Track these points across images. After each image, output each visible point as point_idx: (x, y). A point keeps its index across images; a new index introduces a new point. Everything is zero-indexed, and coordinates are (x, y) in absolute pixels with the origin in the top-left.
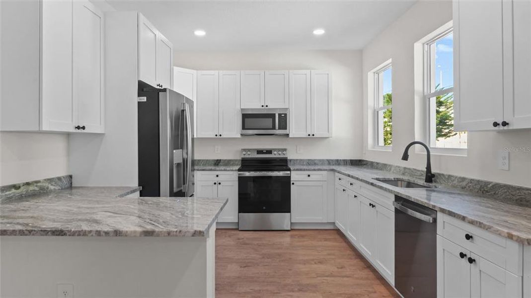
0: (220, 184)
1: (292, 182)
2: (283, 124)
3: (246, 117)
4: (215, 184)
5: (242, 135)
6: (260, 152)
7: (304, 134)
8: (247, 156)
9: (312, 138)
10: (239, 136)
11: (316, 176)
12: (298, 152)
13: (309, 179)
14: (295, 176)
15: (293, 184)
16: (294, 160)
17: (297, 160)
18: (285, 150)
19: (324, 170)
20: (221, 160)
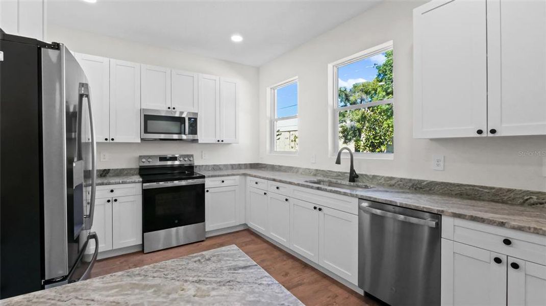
0: (116, 200)
1: (206, 190)
2: (194, 130)
3: (149, 119)
4: (109, 201)
5: (142, 140)
6: (163, 159)
7: (213, 140)
8: (147, 164)
9: (221, 144)
10: (139, 141)
11: (229, 181)
12: (204, 158)
13: (223, 184)
14: (209, 183)
15: (208, 191)
16: (200, 166)
17: (203, 166)
18: (192, 156)
19: (237, 175)
20: (109, 170)
